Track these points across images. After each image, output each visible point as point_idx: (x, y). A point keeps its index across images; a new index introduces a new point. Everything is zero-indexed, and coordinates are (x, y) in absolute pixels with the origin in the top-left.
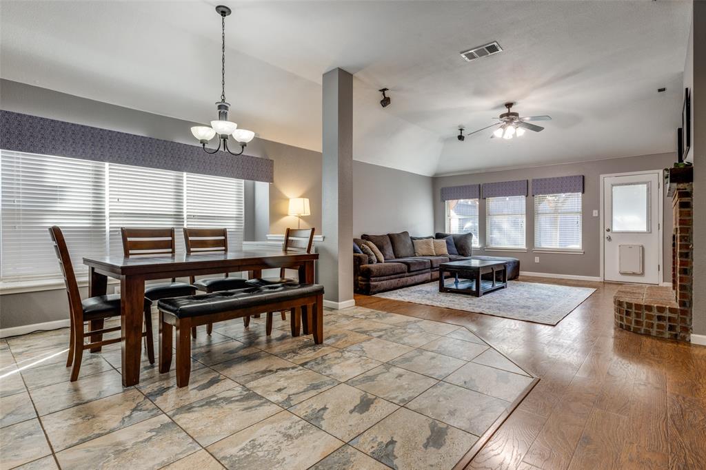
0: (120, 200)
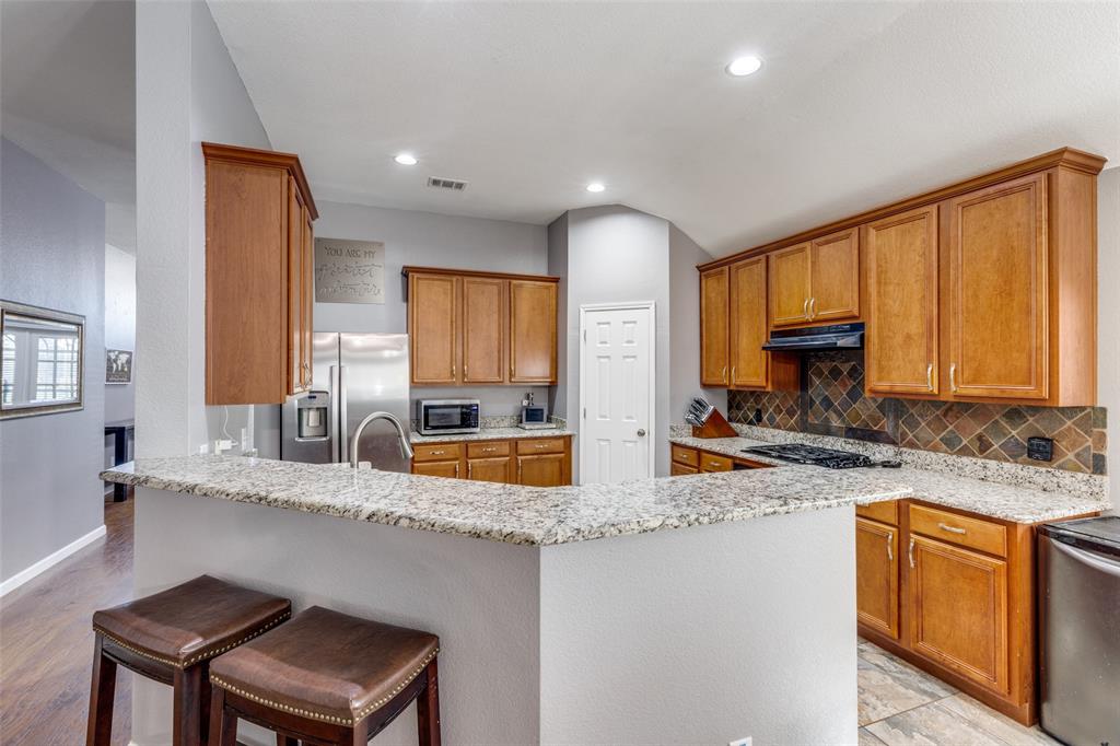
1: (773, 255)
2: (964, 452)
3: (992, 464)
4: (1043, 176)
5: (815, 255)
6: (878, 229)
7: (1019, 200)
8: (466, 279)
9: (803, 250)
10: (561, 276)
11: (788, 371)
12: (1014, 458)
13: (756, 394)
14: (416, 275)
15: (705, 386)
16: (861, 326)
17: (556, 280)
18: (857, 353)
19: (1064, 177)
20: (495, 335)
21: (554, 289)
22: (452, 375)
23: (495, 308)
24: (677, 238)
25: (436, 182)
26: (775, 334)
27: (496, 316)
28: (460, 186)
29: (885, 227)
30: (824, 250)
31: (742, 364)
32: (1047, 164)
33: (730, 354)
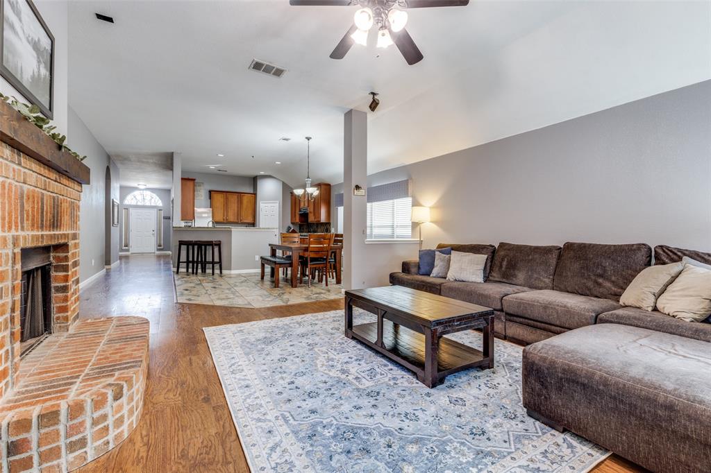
8: (227, 193)
10: (255, 193)
14: (213, 193)
15: (292, 223)
20: (236, 209)
21: (253, 196)
23: (236, 202)
24: (285, 186)
25: (220, 170)
27: (236, 204)
28: (226, 171)
33: (295, 216)
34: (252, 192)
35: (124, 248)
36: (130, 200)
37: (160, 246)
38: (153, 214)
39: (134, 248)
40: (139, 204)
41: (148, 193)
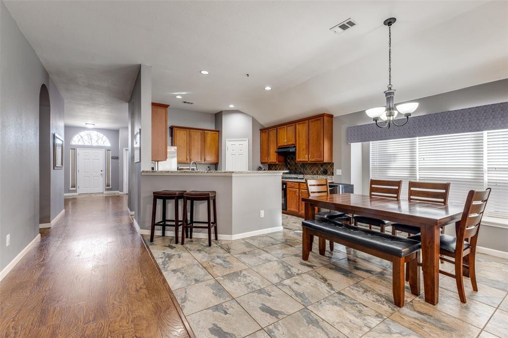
0: (425, 159)
1: (278, 128)
2: (315, 174)
3: (319, 176)
4: (322, 118)
5: (287, 129)
6: (298, 124)
7: (319, 121)
8: (191, 130)
9: (284, 127)
10: (220, 130)
11: (282, 158)
12: (322, 174)
13: (275, 165)
14: (176, 129)
15: (262, 163)
16: (295, 147)
17: (218, 131)
18: (294, 153)
19: (326, 118)
20: (200, 147)
21: (217, 134)
22: (187, 160)
23: (200, 139)
24: (254, 121)
25: (185, 102)
26: (279, 148)
27: (200, 142)
28: (192, 103)
29: (300, 124)
30: (289, 128)
31: (271, 157)
32: (323, 115)
33: (268, 154)
34: (213, 128)
35: (71, 189)
36: (76, 140)
37: (108, 186)
38: (101, 154)
39: (82, 189)
40: (87, 144)
41: (95, 133)
